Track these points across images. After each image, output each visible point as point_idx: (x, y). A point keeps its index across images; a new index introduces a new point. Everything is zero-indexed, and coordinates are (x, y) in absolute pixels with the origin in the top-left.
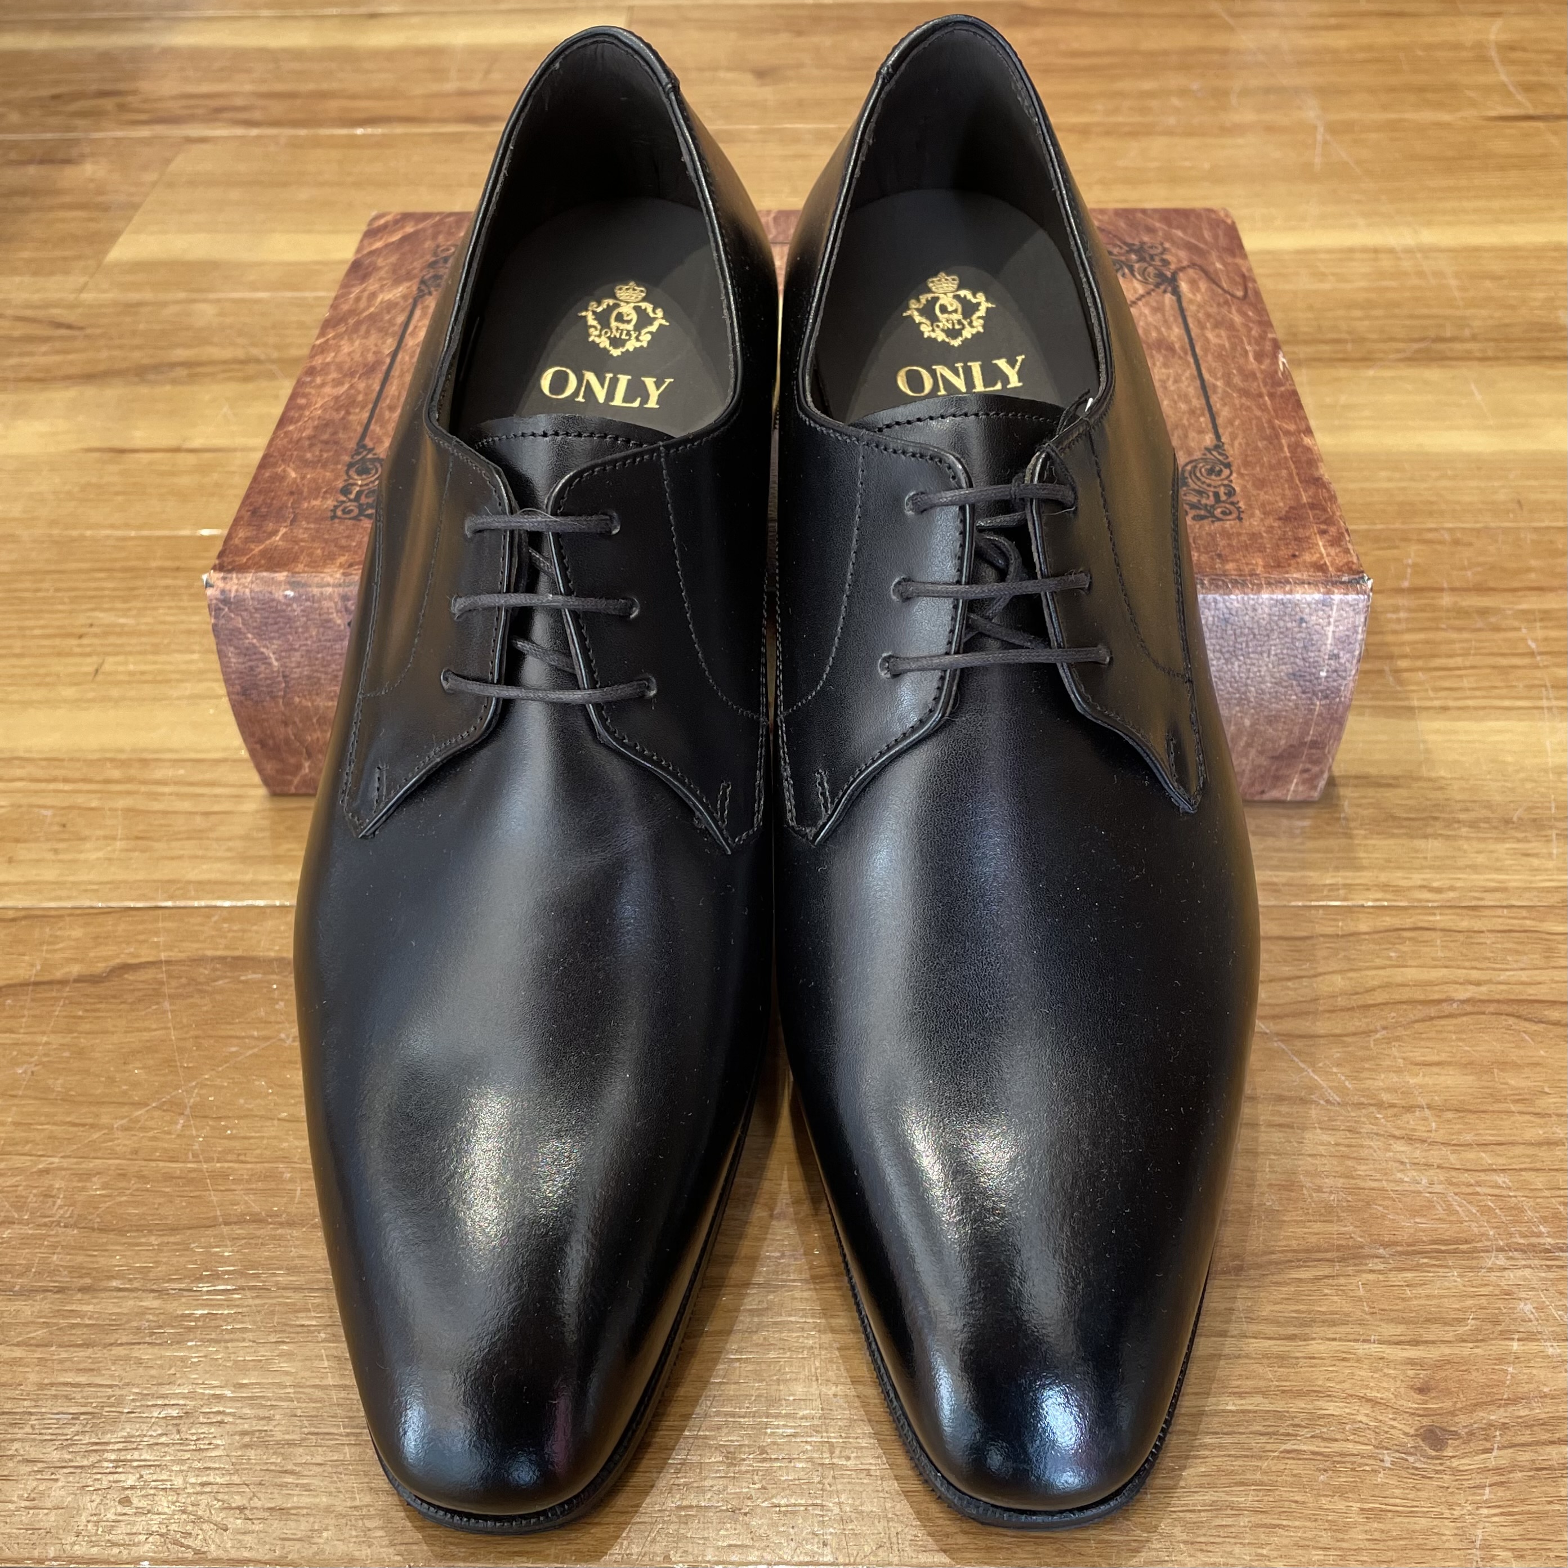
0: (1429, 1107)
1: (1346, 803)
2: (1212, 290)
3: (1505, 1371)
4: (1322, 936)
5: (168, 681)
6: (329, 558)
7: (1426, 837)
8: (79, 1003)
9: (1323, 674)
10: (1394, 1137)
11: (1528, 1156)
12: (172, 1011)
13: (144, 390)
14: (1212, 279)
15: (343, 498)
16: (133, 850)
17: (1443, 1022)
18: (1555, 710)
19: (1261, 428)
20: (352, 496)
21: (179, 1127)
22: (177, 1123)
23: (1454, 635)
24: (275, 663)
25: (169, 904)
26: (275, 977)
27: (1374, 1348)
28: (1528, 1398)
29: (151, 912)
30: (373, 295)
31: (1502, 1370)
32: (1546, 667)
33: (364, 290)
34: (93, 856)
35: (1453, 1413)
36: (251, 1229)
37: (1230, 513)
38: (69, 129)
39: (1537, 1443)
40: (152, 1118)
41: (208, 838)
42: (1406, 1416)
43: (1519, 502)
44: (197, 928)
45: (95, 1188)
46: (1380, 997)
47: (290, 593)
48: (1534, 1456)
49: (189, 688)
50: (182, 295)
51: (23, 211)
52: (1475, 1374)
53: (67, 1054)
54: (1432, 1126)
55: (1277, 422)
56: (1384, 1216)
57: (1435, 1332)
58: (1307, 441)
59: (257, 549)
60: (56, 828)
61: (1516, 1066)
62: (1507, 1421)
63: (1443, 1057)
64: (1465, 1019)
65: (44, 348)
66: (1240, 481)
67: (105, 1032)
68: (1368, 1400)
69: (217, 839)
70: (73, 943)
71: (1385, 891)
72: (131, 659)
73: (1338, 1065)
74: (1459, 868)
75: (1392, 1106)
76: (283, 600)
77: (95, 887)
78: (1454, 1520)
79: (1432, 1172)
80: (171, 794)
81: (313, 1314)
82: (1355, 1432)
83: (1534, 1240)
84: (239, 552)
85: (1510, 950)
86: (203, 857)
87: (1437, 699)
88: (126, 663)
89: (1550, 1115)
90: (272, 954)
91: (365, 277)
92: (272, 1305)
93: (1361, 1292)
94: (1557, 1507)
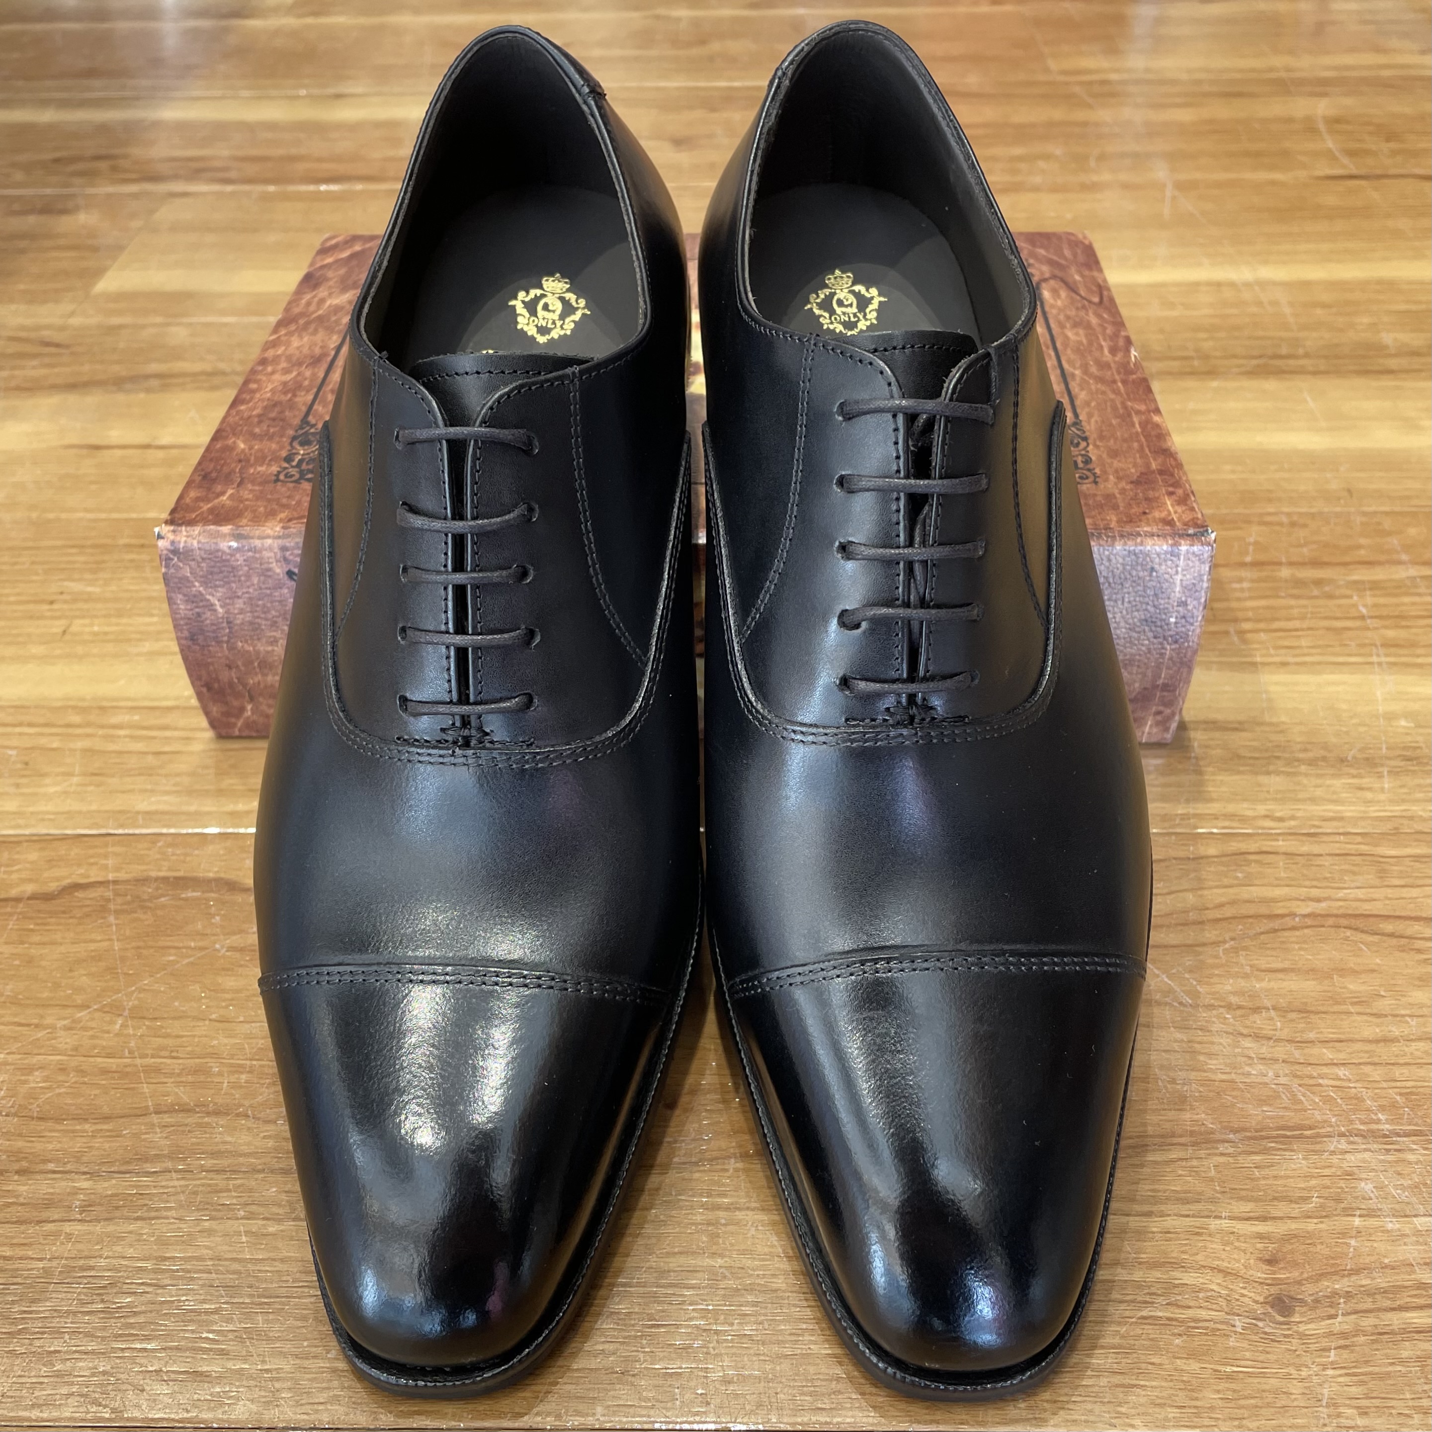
0: (1274, 1008)
1: (1196, 744)
2: (1072, 298)
3: (1348, 1245)
4: (1175, 859)
5: (129, 640)
6: (271, 514)
7: (1268, 773)
8: (31, 918)
9: (1173, 620)
10: (1242, 1034)
11: (1367, 1052)
12: (117, 925)
13: (121, 397)
14: (1072, 288)
15: (286, 465)
16: (90, 784)
17: (1286, 934)
18: (1385, 666)
19: (1115, 408)
20: (294, 463)
21: (118, 1027)
22: (115, 1023)
23: (1293, 602)
24: (220, 610)
25: (120, 831)
26: (213, 895)
27: (1225, 1224)
28: (1369, 1269)
29: (102, 839)
30: (322, 301)
31: (1346, 1243)
32: (1376, 629)
33: (314, 297)
34: (52, 790)
35: (1299, 1283)
36: (180, 1118)
37: (1087, 478)
38: (67, 185)
39: (1379, 1310)
40: (93, 1019)
41: (158, 775)
42: (1256, 1285)
43: (1349, 491)
44: (142, 852)
45: (36, 1080)
46: (1228, 912)
47: (234, 544)
48: (1377, 1322)
49: (147, 646)
50: (159, 320)
51: (23, 251)
52: (1319, 1247)
53: (17, 962)
54: (1278, 1026)
55: (1129, 404)
56: (1233, 1105)
57: (1282, 1208)
58: (1156, 419)
59: (206, 507)
60: (19, 766)
61: (1355, 972)
62: (1349, 1289)
63: (1286, 964)
64: (1306, 931)
65: (35, 362)
66: (1096, 451)
67: (53, 943)
68: (1220, 1271)
69: (166, 776)
70: (28, 865)
71: (1231, 820)
72: (96, 621)
73: (1190, 972)
74: (1299, 800)
75: (1240, 1007)
76: (228, 551)
77: (52, 817)
78: (1302, 1380)
79: (1276, 1066)
80: (125, 736)
81: (234, 1194)
82: (1207, 1299)
83: (1374, 1127)
84: (189, 509)
85: (1346, 871)
86: (152, 791)
87: (1277, 655)
88: (92, 625)
89: (1386, 1016)
90: (211, 875)
91: (316, 286)
92: (195, 1186)
93: (1213, 1173)
94: (1399, 1368)
